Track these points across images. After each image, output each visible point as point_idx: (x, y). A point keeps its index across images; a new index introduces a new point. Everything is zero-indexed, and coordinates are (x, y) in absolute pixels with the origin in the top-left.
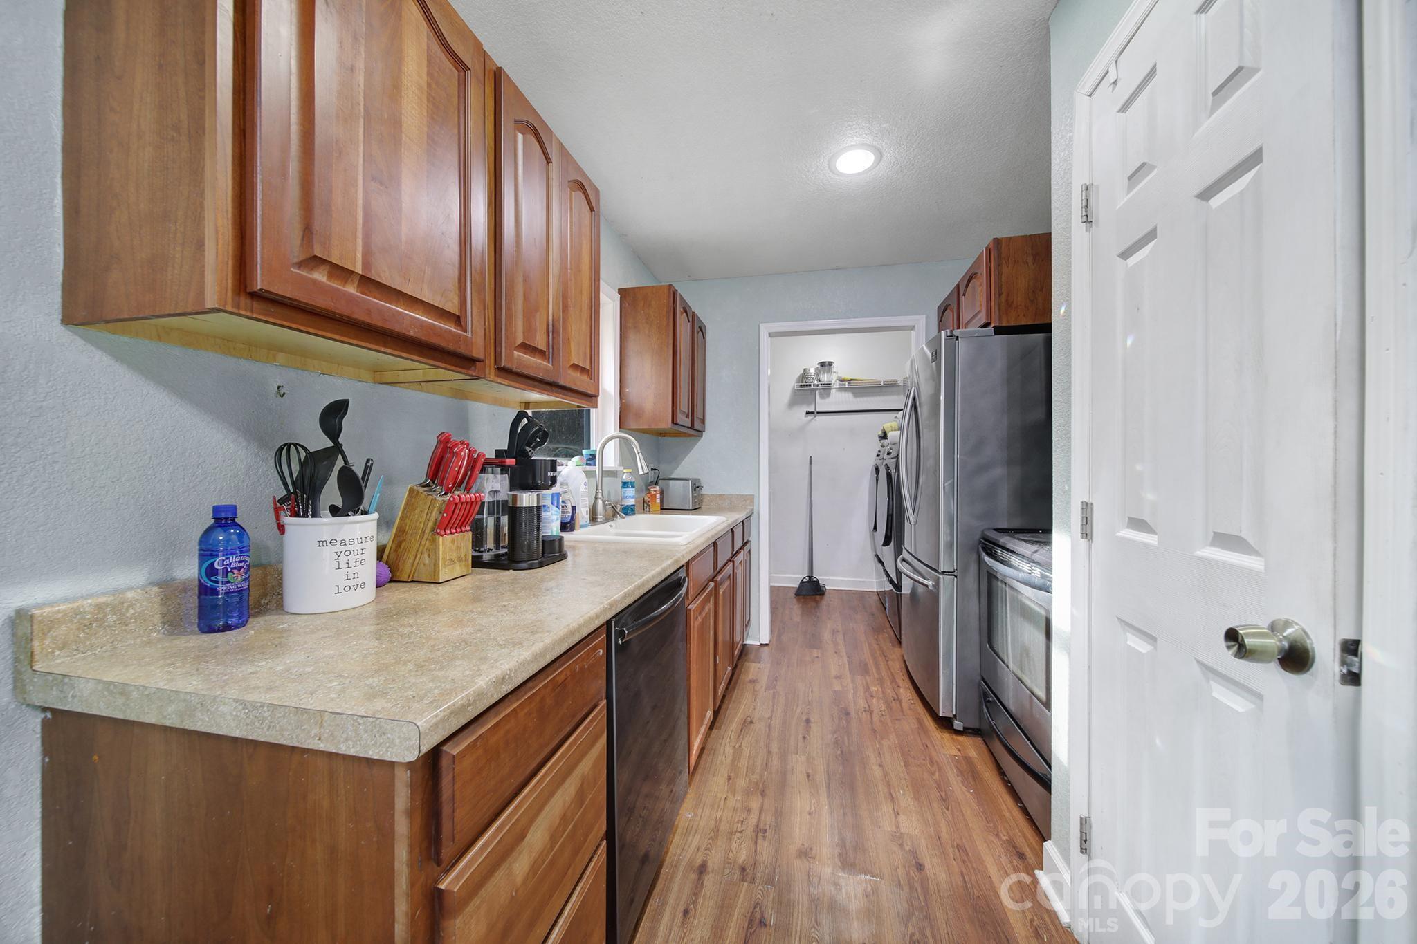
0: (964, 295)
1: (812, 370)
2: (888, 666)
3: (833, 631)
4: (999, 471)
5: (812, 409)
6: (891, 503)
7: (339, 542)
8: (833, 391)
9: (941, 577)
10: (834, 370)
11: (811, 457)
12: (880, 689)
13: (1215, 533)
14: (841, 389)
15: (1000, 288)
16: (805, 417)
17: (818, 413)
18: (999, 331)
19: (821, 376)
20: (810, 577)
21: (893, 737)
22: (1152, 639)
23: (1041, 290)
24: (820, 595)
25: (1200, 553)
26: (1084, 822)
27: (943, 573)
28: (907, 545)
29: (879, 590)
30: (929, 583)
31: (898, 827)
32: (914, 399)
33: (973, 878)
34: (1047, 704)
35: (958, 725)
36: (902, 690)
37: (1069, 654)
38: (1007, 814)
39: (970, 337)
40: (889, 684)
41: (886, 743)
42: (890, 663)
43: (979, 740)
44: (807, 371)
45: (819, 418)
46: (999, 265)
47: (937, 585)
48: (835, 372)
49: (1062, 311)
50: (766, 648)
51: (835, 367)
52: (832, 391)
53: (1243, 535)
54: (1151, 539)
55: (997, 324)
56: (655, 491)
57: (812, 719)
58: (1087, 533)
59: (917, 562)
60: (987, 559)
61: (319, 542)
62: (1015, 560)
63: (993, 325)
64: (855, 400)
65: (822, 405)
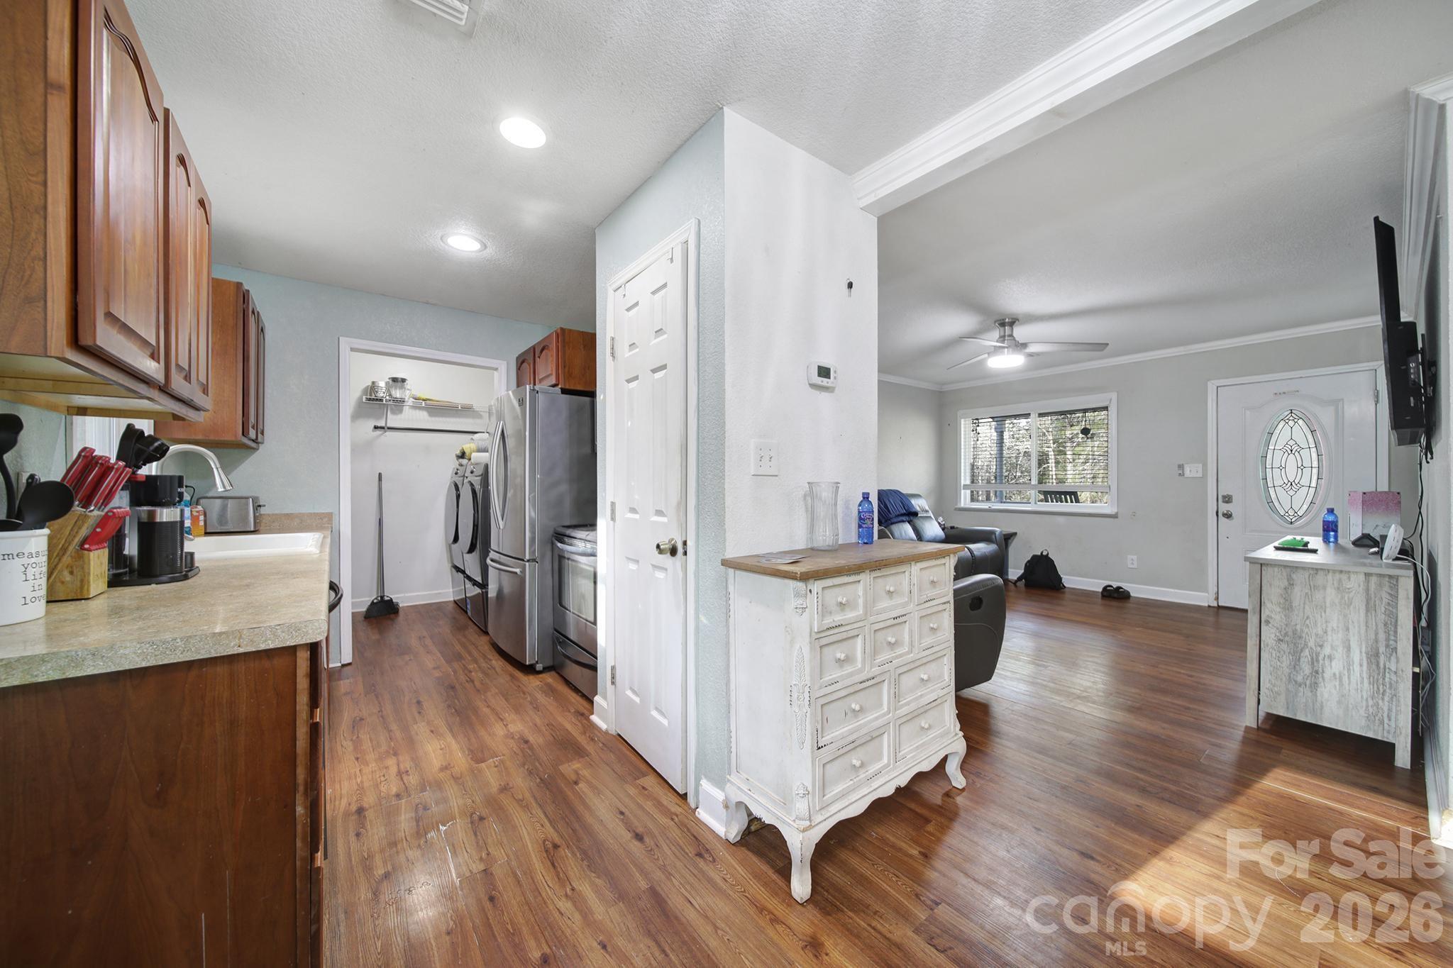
0: (539, 357)
1: (382, 384)
2: (479, 650)
3: (420, 638)
4: (564, 488)
5: (382, 423)
6: (476, 515)
7: (26, 555)
8: (406, 409)
9: (527, 564)
10: (408, 387)
11: (380, 475)
12: (476, 666)
13: (656, 510)
14: (414, 407)
15: (565, 362)
16: (373, 431)
17: (389, 428)
18: (564, 391)
19: (393, 393)
20: (382, 597)
21: (494, 690)
22: (637, 562)
23: (589, 369)
24: (394, 613)
25: (652, 519)
26: (613, 668)
27: (528, 561)
28: (494, 545)
29: (456, 599)
30: (518, 570)
31: (509, 731)
32: (503, 431)
33: (558, 733)
34: (595, 623)
35: (539, 667)
36: (494, 662)
37: (606, 585)
38: (573, 700)
39: (545, 392)
40: (482, 660)
41: (489, 694)
42: (479, 647)
43: (553, 673)
44: (377, 384)
45: (389, 434)
46: (564, 347)
47: (523, 571)
48: (408, 389)
49: (602, 397)
50: (349, 667)
51: (408, 385)
52: (405, 407)
53: (663, 510)
54: (637, 516)
55: (563, 387)
56: (197, 512)
57: (421, 700)
58: (613, 519)
59: (506, 558)
60: (559, 545)
61: (4, 555)
62: (575, 541)
63: (560, 386)
64: (430, 419)
65: (393, 421)
